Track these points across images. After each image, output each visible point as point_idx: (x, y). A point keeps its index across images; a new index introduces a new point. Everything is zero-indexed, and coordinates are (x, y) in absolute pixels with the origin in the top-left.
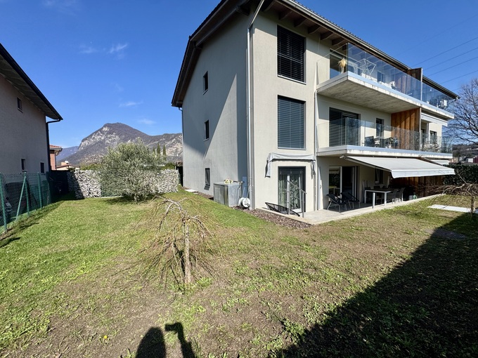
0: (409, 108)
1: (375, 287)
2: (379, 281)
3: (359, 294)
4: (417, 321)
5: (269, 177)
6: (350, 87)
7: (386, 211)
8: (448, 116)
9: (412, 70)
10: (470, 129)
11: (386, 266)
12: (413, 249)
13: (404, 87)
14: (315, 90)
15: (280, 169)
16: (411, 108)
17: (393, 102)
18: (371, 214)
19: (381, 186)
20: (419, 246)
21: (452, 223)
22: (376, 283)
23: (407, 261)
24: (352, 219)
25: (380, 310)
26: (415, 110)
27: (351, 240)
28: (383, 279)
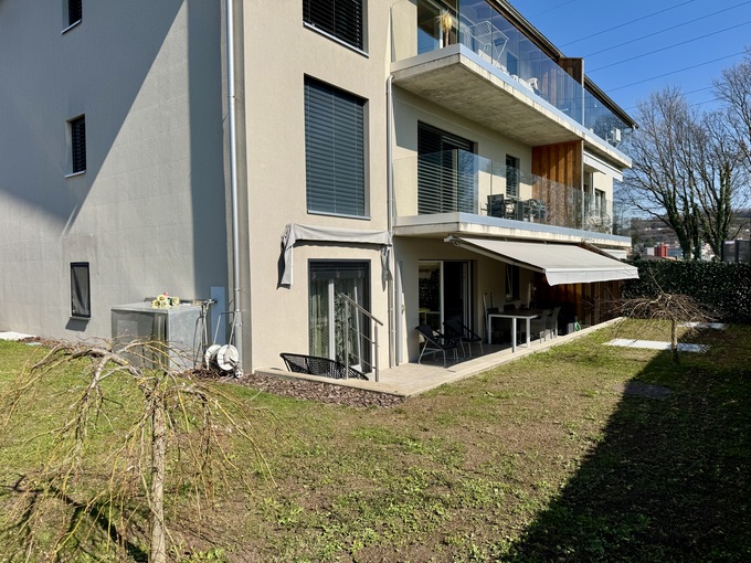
0: (563, 138)
1: (564, 498)
2: (566, 486)
3: (542, 514)
4: (638, 535)
5: (287, 286)
6: (463, 79)
7: (537, 356)
8: (623, 161)
9: (566, 60)
10: (652, 189)
11: (570, 458)
12: (602, 423)
13: (554, 94)
14: (388, 75)
15: (315, 265)
16: (567, 139)
17: (538, 123)
18: (512, 364)
19: (517, 304)
20: (611, 416)
21: (647, 369)
22: (563, 491)
23: (600, 444)
24: (481, 377)
25: (582, 533)
26: (573, 145)
27: (494, 418)
28: (571, 481)
